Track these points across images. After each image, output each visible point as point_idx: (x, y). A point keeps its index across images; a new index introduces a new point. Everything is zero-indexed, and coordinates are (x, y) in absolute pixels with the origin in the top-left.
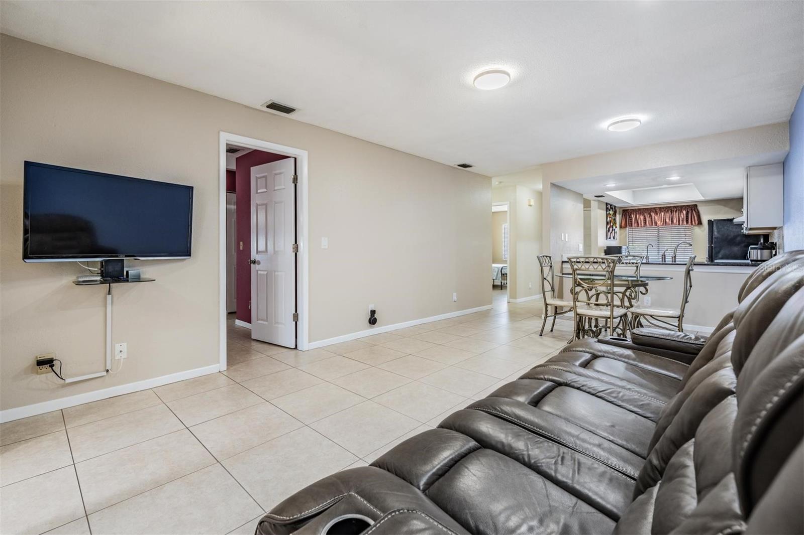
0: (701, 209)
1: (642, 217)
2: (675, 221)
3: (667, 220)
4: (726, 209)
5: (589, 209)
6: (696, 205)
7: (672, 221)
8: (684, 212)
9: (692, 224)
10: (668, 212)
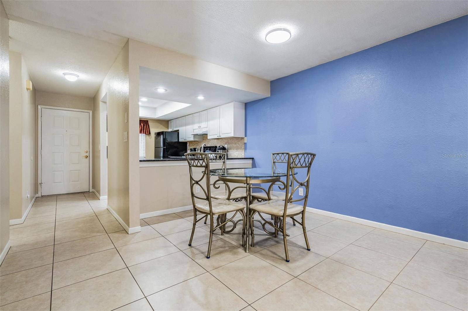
0: (150, 123)
6: (148, 121)
8: (142, 124)
9: (146, 133)
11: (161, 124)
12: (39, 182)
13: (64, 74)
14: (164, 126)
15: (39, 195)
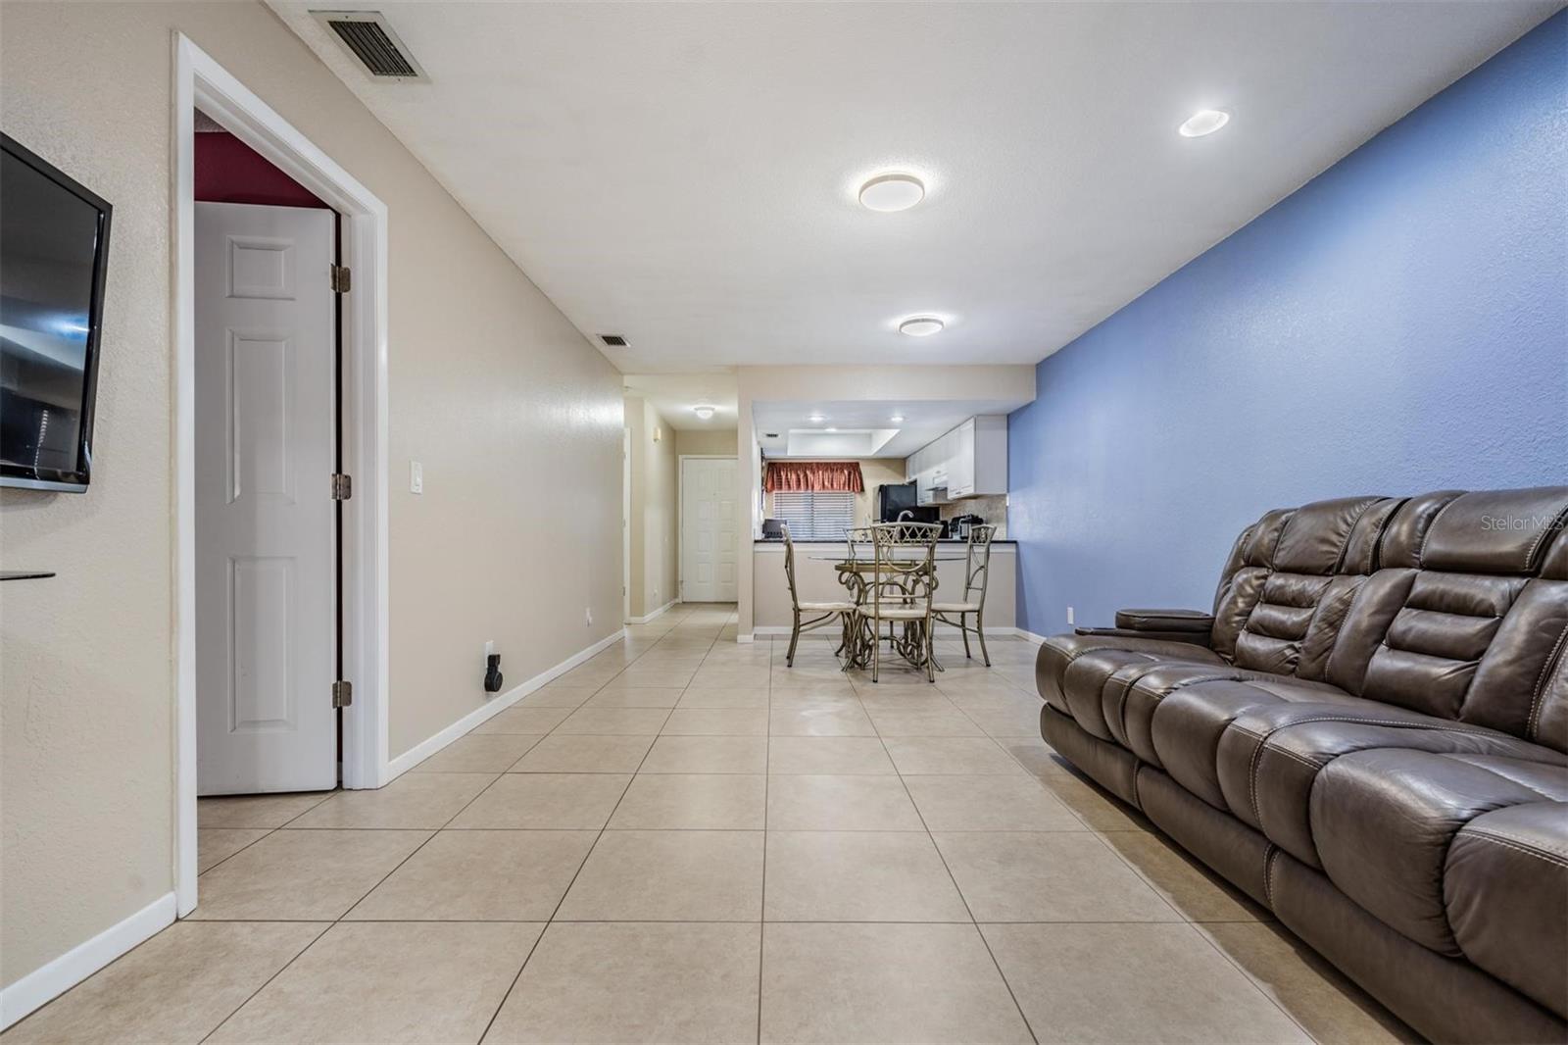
0: (863, 468)
1: (794, 477)
2: (835, 486)
3: (826, 483)
4: (889, 472)
5: (734, 456)
6: (858, 464)
7: (832, 485)
8: (846, 472)
9: (854, 490)
10: (827, 470)
11: (889, 467)
12: (680, 579)
13: (696, 409)
14: (894, 470)
15: (679, 600)
